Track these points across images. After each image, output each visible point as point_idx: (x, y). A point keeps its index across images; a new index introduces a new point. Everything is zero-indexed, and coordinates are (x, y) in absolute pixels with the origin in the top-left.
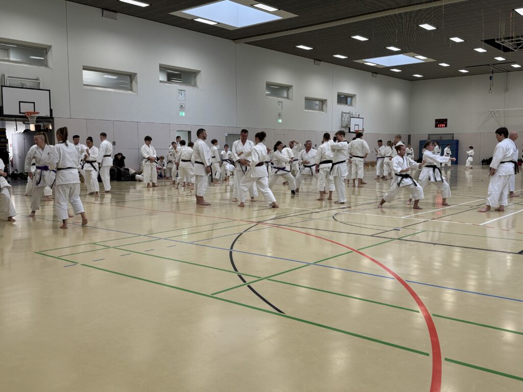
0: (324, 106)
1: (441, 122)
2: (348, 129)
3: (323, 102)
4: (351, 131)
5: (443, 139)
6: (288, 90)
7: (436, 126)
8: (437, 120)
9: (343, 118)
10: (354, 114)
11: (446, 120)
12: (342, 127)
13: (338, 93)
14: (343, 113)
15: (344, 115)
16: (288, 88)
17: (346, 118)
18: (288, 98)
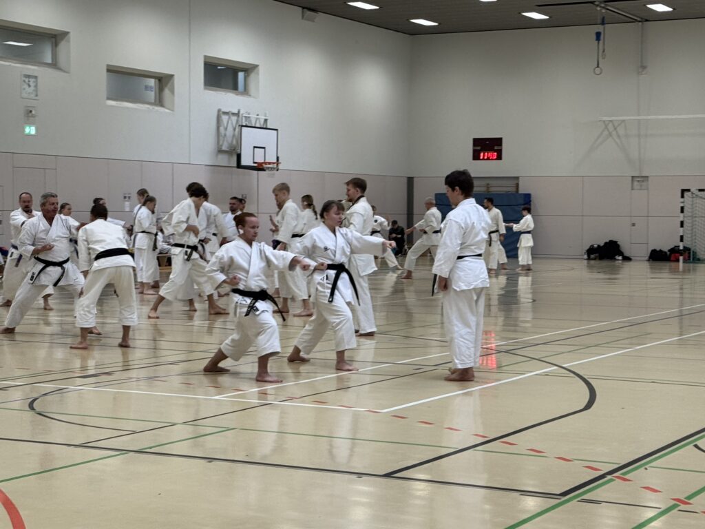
0: (167, 92)
1: (487, 147)
2: (235, 158)
3: (163, 81)
4: (244, 163)
5: (492, 189)
6: (56, 44)
7: (476, 157)
8: (477, 142)
9: (222, 129)
10: (253, 116)
11: (498, 141)
12: (220, 151)
13: (206, 57)
14: (220, 114)
15: (225, 118)
16: (55, 38)
17: (230, 129)
18: (54, 65)
